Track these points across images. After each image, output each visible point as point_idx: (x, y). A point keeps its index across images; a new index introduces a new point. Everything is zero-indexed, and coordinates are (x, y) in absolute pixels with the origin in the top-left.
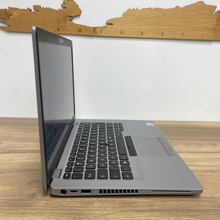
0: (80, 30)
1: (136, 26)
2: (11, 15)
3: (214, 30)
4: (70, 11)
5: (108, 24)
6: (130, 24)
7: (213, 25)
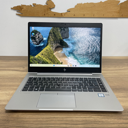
0: (55, 15)
1: (81, 12)
2: (22, 8)
3: (119, 12)
4: (50, 6)
5: (67, 11)
6: (78, 11)
7: (118, 10)
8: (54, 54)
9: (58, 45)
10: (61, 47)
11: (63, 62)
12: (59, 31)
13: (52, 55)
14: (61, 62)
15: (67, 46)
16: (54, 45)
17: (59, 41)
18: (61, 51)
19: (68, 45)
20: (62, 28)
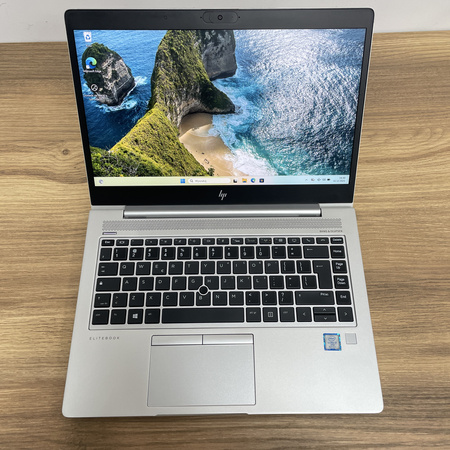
8: (181, 139)
9: (195, 103)
10: (205, 112)
11: (215, 167)
12: (196, 45)
13: (171, 143)
14: (207, 168)
15: (228, 108)
16: (180, 105)
17: (196, 88)
18: (208, 128)
19: (231, 103)
20: (207, 33)
